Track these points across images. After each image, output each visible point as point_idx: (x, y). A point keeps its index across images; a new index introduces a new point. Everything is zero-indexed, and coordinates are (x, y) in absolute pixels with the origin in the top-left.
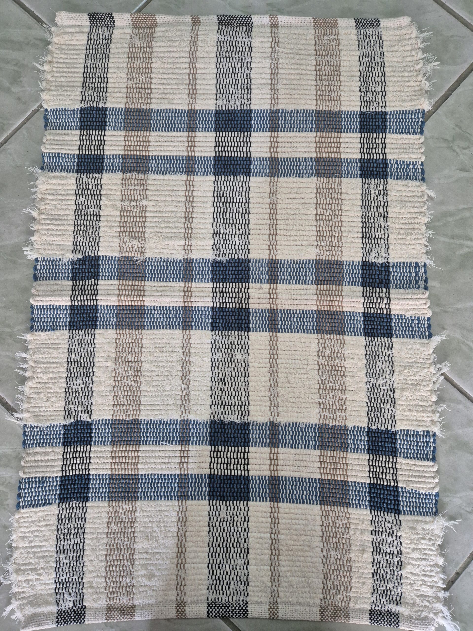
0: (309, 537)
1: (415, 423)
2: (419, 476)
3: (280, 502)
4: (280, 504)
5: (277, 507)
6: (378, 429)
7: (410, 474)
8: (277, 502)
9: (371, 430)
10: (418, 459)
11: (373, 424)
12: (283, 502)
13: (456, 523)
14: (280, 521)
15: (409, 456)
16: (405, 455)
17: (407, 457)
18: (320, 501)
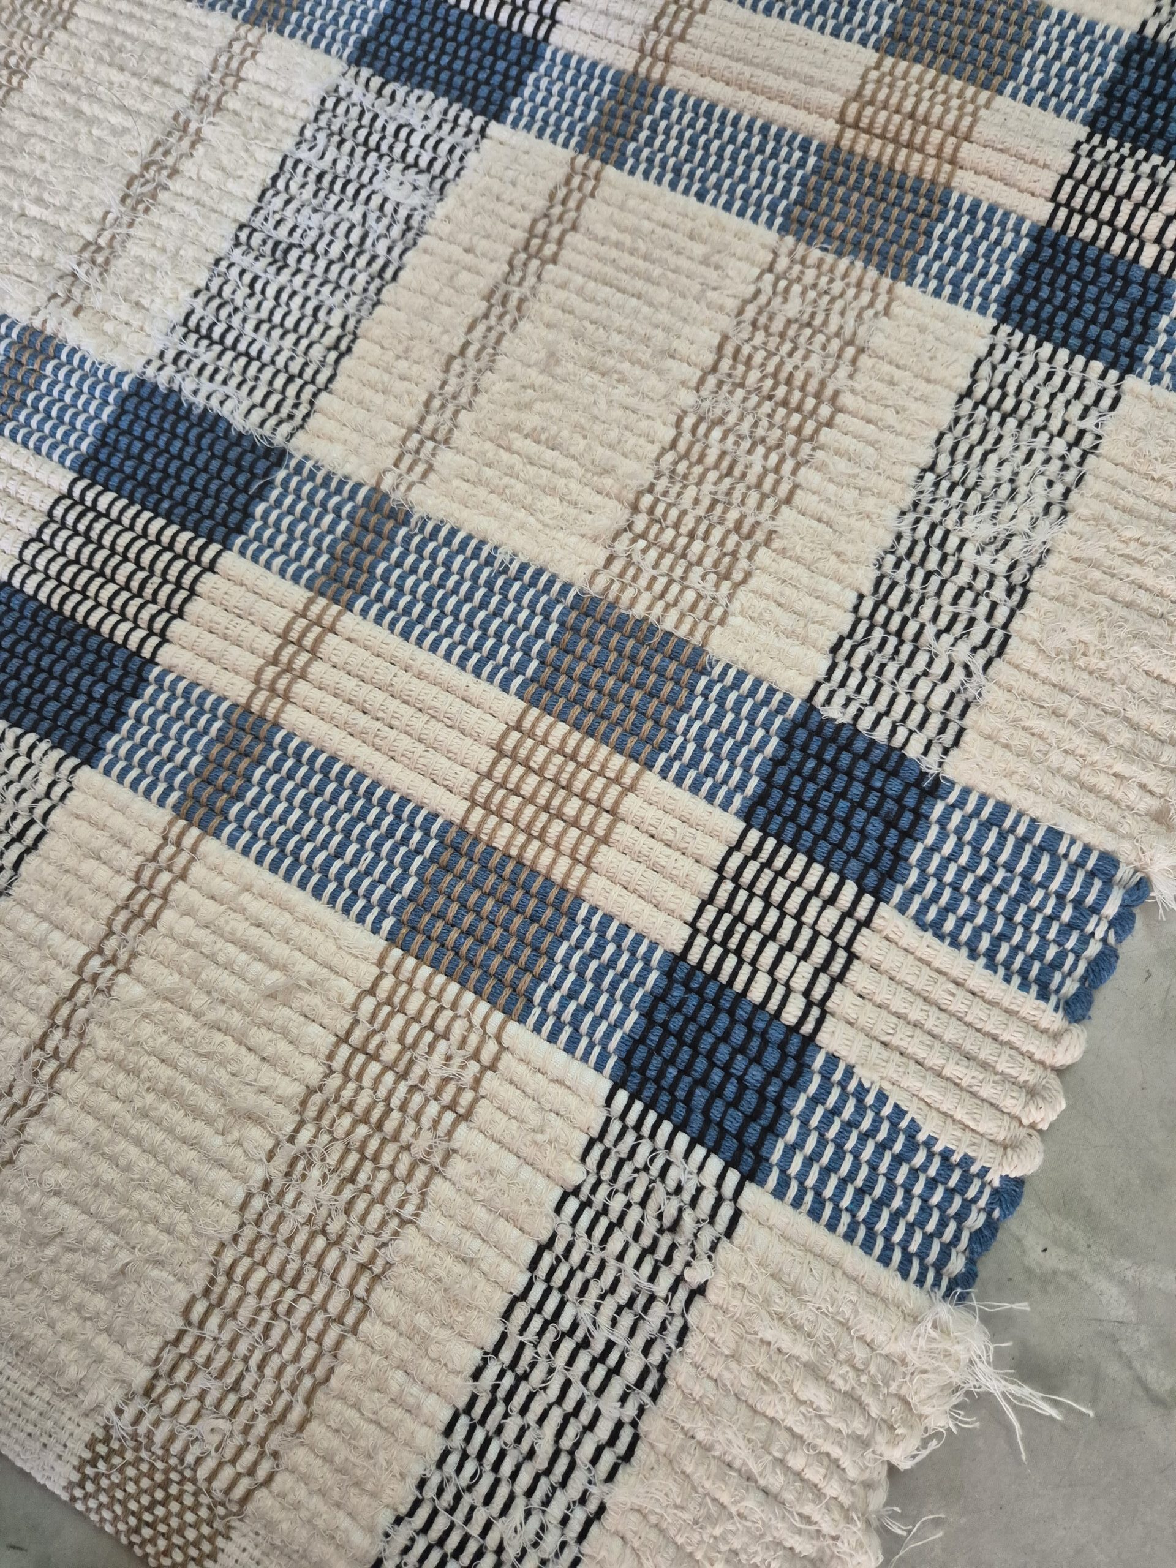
0: (251, 1060)
1: (1060, 786)
2: (956, 1048)
3: (217, 835)
4: (212, 847)
5: (194, 849)
6: (857, 732)
7: (915, 1015)
8: (203, 826)
9: (813, 724)
10: (992, 966)
11: (839, 699)
12: (232, 842)
13: (1049, 1411)
14: (168, 916)
15: (949, 925)
16: (932, 914)
17: (936, 928)
18: (399, 923)
